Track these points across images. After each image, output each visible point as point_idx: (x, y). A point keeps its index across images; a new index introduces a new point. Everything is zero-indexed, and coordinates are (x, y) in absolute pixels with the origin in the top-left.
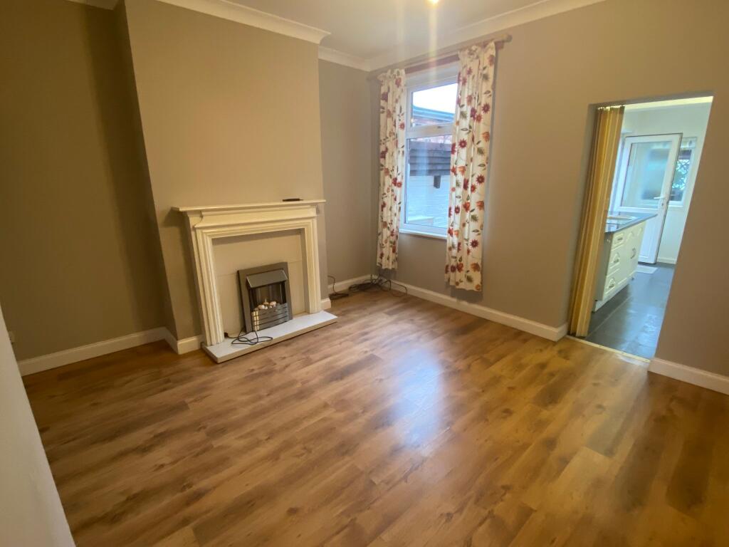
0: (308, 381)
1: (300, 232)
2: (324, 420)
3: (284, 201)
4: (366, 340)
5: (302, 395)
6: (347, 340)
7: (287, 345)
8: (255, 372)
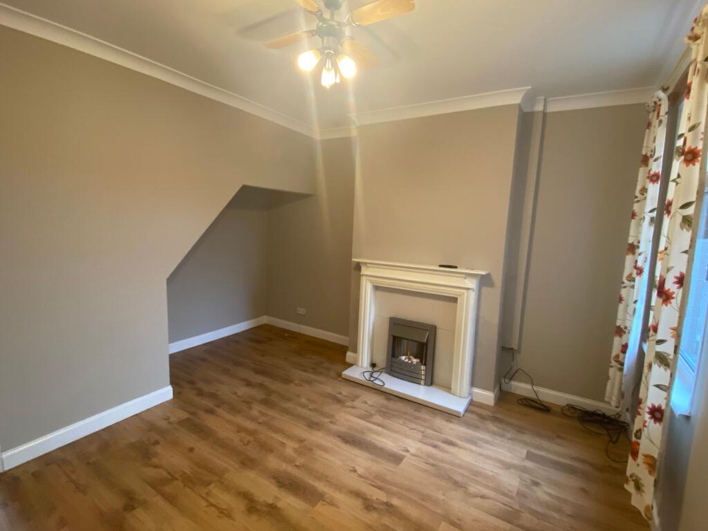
0: (334, 423)
1: (454, 300)
2: (282, 443)
3: (441, 266)
4: (435, 446)
5: (313, 425)
6: (423, 432)
7: (388, 399)
8: (338, 396)
